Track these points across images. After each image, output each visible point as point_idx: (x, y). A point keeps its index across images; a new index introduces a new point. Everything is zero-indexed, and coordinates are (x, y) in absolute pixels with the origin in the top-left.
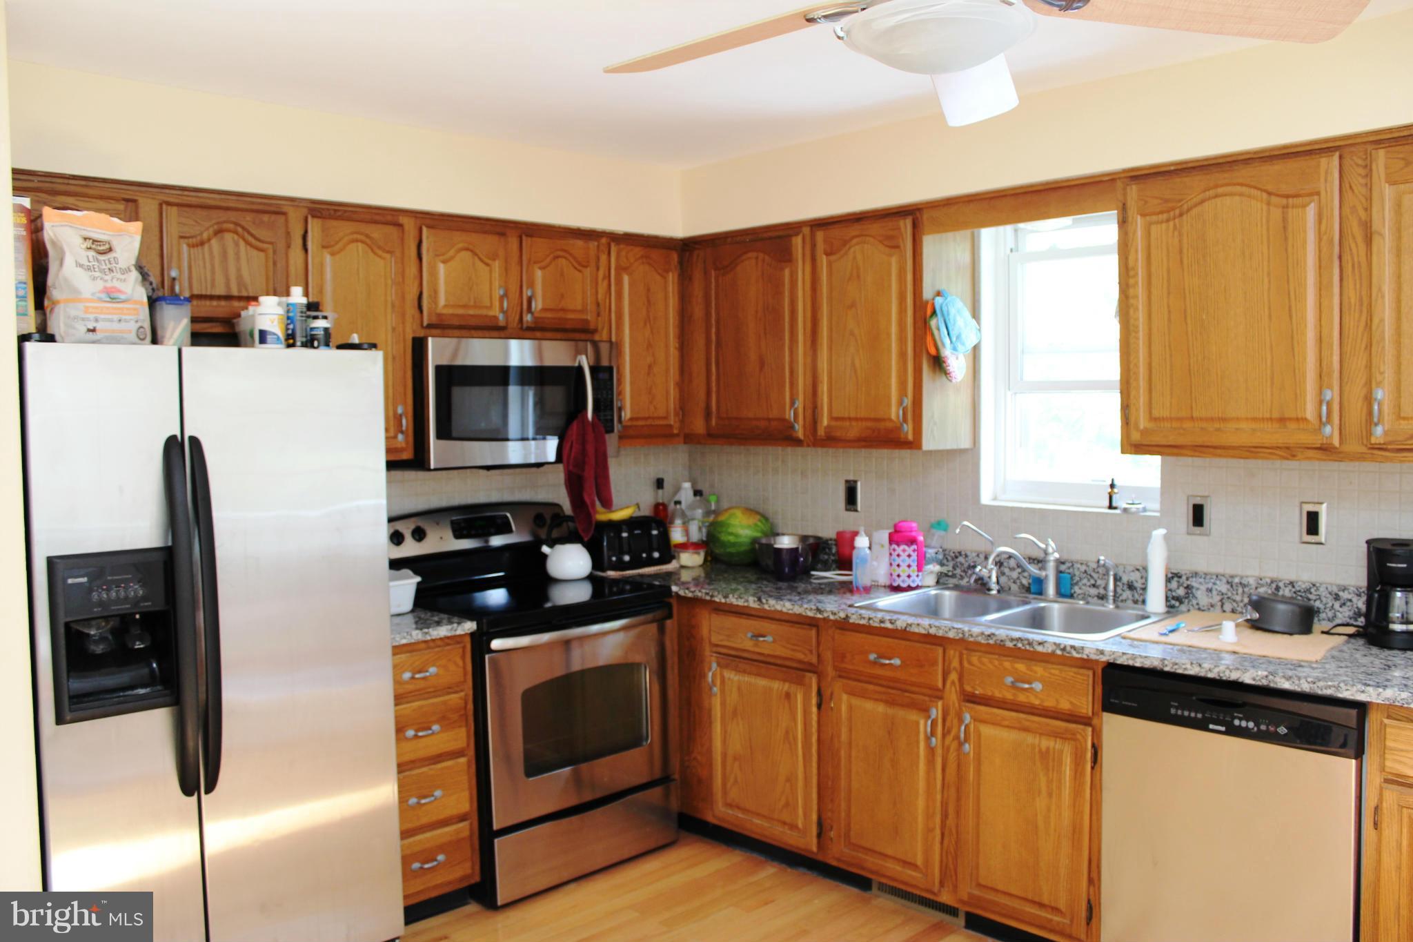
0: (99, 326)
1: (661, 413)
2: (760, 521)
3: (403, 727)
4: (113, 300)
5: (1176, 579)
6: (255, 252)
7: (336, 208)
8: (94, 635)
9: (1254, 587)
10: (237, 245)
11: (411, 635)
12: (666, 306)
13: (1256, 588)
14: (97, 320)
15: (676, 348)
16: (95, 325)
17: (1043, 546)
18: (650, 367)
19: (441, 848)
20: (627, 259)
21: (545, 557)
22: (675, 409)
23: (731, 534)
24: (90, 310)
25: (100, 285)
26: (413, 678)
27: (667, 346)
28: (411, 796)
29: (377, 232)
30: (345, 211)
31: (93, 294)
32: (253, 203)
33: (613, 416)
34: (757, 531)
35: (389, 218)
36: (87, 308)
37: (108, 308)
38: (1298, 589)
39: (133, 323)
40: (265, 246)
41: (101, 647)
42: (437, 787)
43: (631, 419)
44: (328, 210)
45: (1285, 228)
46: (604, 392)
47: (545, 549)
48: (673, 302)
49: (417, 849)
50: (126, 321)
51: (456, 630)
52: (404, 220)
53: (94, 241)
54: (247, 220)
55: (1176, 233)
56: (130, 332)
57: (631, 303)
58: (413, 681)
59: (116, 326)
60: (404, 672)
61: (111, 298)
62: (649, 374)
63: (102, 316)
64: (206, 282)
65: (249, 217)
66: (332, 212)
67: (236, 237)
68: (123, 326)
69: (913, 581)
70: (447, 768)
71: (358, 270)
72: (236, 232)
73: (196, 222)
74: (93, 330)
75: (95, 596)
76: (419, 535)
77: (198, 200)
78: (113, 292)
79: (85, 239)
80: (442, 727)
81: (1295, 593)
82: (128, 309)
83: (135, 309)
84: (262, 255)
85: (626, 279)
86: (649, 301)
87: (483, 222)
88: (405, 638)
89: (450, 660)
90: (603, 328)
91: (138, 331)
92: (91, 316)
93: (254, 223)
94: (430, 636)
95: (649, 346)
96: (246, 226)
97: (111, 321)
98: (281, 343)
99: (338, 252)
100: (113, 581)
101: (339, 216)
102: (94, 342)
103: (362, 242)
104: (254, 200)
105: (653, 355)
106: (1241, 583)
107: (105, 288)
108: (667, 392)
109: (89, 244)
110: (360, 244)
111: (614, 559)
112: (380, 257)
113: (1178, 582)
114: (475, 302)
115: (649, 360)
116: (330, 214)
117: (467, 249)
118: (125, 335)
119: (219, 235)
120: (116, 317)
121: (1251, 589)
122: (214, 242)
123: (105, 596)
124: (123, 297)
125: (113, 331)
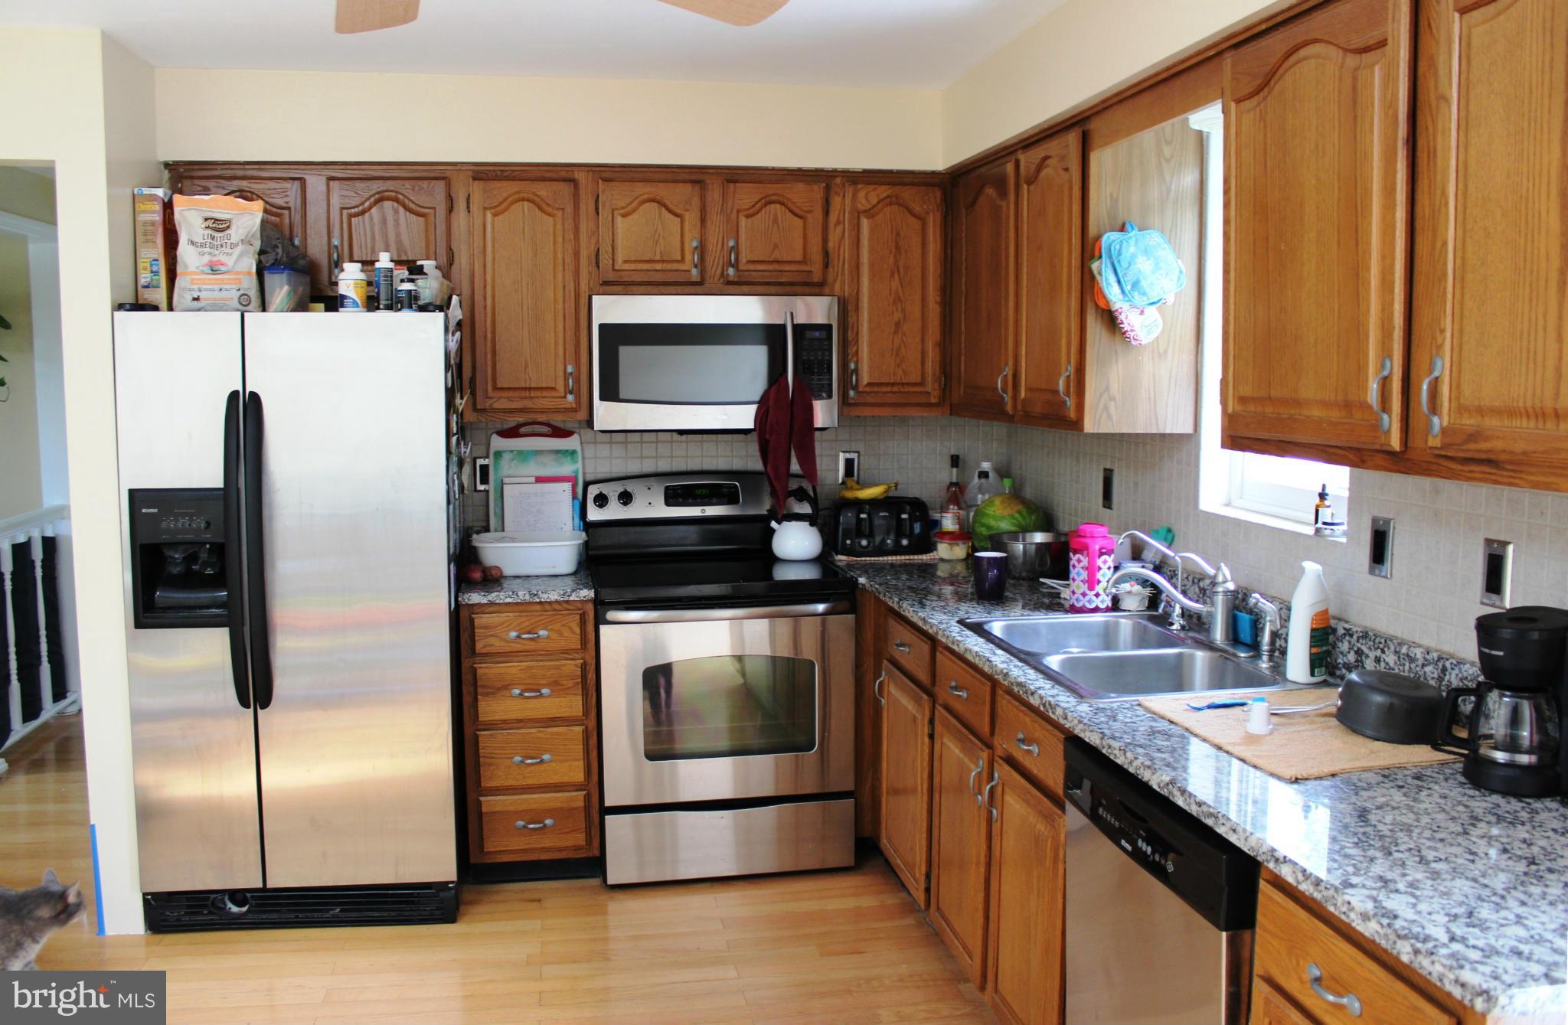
0: (202, 295)
1: (915, 377)
2: (1019, 512)
3: (509, 685)
4: (214, 271)
5: (1347, 638)
6: (414, 218)
7: (502, 168)
8: (177, 559)
9: (1420, 663)
10: (396, 212)
11: (517, 595)
12: (924, 255)
13: (1423, 666)
14: (200, 290)
15: (936, 302)
16: (199, 294)
17: (1211, 571)
18: (898, 324)
19: (550, 812)
20: (867, 200)
21: (773, 531)
22: (934, 375)
23: (984, 525)
24: (195, 282)
25: (206, 259)
26: (518, 637)
27: (924, 299)
28: (516, 754)
29: (543, 190)
30: (514, 171)
31: (197, 268)
32: (415, 171)
33: (831, 379)
34: (1014, 525)
35: (563, 174)
36: (192, 280)
37: (209, 279)
38: (1465, 674)
39: (234, 291)
40: (427, 211)
41: (178, 569)
42: (546, 751)
43: (869, 384)
44: (494, 171)
45: (1355, 101)
46: (820, 353)
47: (774, 524)
48: (934, 247)
49: (524, 807)
50: (227, 290)
51: (569, 596)
52: (580, 176)
53: (216, 220)
54: (406, 188)
55: (1262, 124)
56: (232, 299)
57: (871, 250)
58: (518, 640)
59: (217, 294)
60: (510, 630)
61: (212, 270)
62: (896, 332)
63: (205, 286)
64: (366, 249)
65: (408, 184)
66: (499, 173)
67: (395, 204)
68: (224, 294)
69: (1089, 601)
70: (557, 734)
71: (523, 229)
72: (396, 200)
73: (356, 193)
74: (197, 299)
75: (164, 525)
76: (626, 498)
77: (361, 172)
78: (216, 265)
79: (206, 219)
80: (552, 691)
81: (1461, 680)
82: (228, 279)
83: (236, 279)
84: (421, 219)
85: (865, 223)
86: (897, 247)
87: (675, 170)
88: (510, 597)
89: (564, 625)
90: (835, 280)
91: (239, 298)
92: (196, 287)
93: (413, 190)
94: (539, 598)
95: (898, 300)
96: (406, 194)
97: (213, 290)
98: (358, 306)
99: (502, 212)
100: (179, 514)
101: (507, 176)
102: (199, 310)
103: (528, 200)
104: (415, 168)
105: (903, 310)
106: (1408, 655)
107: (210, 261)
108: (923, 353)
109: (210, 223)
110: (525, 203)
111: (848, 542)
112: (549, 214)
113: (1350, 642)
114: (661, 256)
115: (897, 316)
116: (496, 176)
117: (652, 200)
118: (227, 303)
119: (380, 204)
120: (217, 287)
121: (1417, 666)
122: (374, 210)
123: (172, 526)
124: (223, 269)
125: (215, 299)
